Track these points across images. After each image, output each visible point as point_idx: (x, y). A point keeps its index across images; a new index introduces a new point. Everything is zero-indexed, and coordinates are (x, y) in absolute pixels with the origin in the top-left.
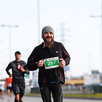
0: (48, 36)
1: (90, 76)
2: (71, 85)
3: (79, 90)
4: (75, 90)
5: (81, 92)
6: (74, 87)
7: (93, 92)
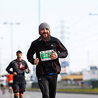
0: (44, 32)
1: (89, 72)
2: (70, 80)
3: (78, 85)
4: (74, 85)
5: (80, 87)
6: (73, 82)
7: (91, 87)
